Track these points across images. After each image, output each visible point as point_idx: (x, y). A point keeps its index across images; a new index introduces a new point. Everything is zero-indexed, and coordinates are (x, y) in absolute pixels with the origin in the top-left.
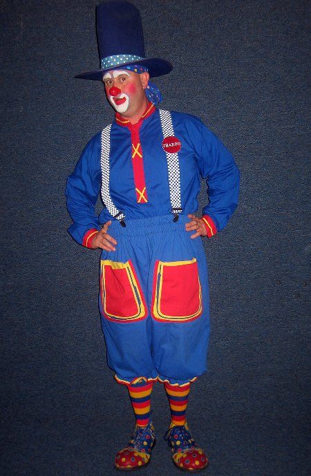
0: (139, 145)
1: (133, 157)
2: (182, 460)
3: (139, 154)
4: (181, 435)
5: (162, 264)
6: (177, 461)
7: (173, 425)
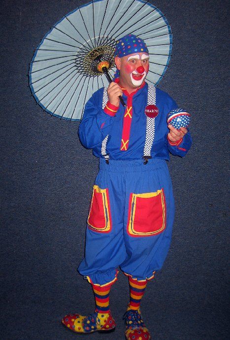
0: (131, 108)
1: (125, 116)
2: (131, 335)
3: (129, 115)
4: (133, 317)
5: (135, 196)
6: (127, 335)
7: (129, 309)
